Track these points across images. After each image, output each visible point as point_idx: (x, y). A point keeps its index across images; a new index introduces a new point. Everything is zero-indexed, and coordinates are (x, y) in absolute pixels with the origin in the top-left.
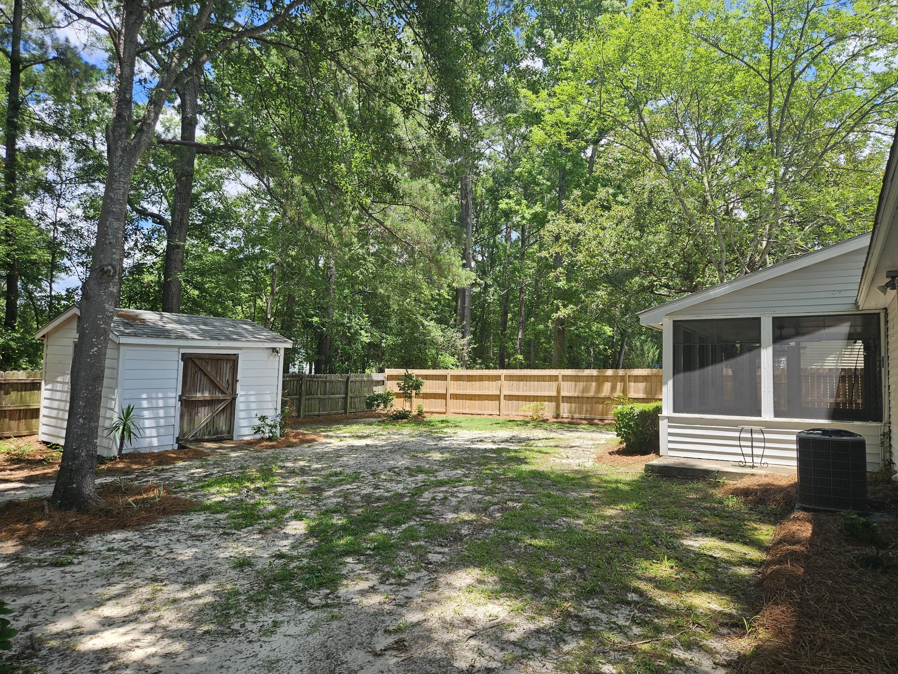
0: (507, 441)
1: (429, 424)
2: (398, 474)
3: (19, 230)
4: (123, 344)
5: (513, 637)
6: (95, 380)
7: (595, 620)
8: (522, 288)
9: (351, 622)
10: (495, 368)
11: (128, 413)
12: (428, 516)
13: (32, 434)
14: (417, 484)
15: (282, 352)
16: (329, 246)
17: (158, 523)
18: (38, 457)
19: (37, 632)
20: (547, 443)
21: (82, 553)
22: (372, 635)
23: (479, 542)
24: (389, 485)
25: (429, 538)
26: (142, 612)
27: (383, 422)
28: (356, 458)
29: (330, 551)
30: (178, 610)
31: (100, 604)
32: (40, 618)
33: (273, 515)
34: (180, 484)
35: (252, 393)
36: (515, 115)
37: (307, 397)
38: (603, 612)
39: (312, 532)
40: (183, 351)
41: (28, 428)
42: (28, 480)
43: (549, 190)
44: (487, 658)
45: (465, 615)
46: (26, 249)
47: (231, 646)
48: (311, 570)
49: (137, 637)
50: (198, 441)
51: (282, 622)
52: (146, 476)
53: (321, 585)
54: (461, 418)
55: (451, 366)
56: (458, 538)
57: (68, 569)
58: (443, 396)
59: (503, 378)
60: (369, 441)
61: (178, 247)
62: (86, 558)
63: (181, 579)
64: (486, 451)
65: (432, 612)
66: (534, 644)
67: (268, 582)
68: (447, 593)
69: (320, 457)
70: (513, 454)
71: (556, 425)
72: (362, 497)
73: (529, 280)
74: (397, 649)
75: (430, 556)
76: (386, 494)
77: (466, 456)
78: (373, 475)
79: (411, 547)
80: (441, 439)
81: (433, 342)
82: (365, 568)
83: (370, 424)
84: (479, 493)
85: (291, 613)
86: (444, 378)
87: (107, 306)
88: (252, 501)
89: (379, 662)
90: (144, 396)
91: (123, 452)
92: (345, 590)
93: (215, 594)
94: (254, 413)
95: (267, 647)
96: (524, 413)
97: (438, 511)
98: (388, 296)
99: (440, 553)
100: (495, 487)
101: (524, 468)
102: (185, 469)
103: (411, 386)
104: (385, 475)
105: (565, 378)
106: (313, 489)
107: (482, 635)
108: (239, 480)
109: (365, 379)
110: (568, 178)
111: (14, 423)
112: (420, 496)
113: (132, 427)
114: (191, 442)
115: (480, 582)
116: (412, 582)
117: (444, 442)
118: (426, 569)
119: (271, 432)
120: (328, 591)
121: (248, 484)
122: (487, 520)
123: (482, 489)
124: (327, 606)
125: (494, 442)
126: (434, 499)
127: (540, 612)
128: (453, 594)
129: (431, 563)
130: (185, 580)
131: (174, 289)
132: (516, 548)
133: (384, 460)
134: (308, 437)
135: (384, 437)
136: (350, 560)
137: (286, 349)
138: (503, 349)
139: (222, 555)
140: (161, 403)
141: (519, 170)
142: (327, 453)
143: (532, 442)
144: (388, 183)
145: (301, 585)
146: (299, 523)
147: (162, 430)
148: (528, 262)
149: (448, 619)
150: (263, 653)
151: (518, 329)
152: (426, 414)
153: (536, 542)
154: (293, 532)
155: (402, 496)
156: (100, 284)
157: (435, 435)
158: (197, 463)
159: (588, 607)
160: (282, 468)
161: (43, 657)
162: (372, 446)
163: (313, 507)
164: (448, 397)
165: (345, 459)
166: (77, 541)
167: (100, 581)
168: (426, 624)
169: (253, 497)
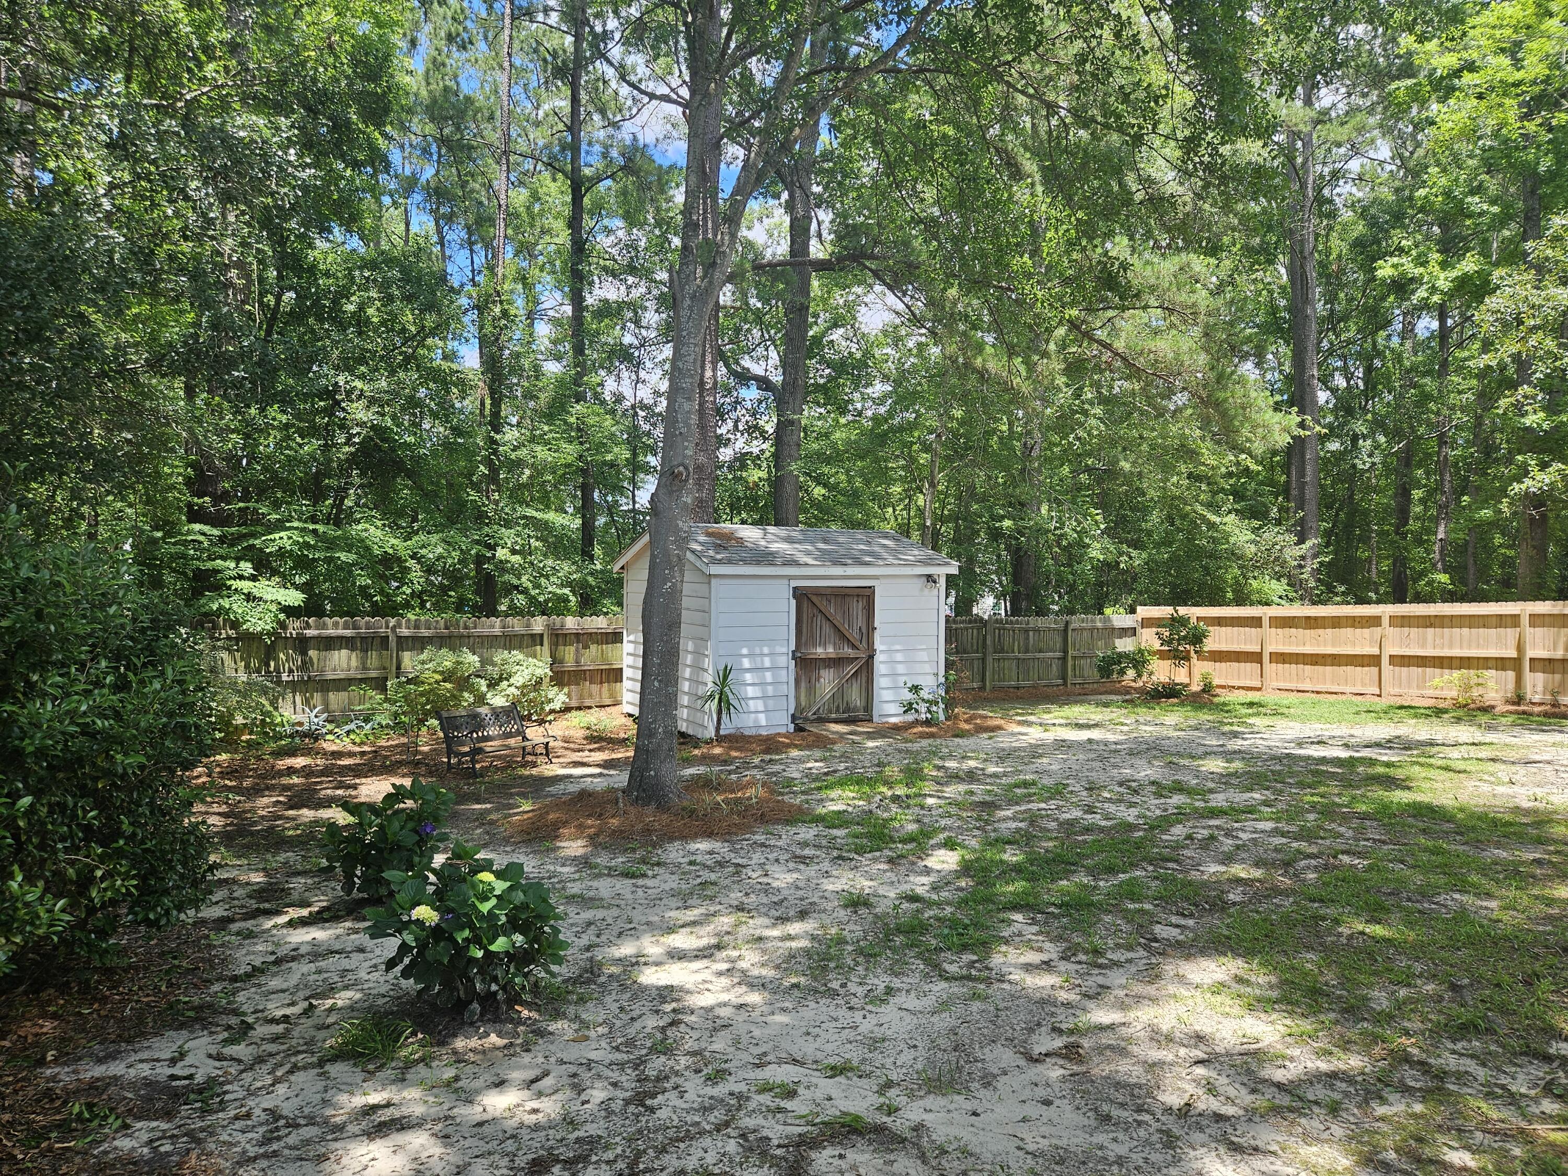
0: (1378, 745)
1: (1222, 708)
2: (1136, 792)
3: (591, 421)
4: (716, 576)
5: (1279, 1075)
6: (670, 628)
7: (1461, 1077)
8: (1443, 434)
9: (1001, 1006)
10: (1378, 602)
11: (726, 677)
12: (1170, 865)
13: (616, 704)
14: (1166, 810)
15: (942, 582)
16: (1017, 399)
17: (754, 833)
18: (622, 735)
19: (599, 954)
20: (1474, 752)
21: (658, 864)
22: (1031, 1030)
23: (1257, 917)
24: (1112, 808)
25: (1162, 900)
26: (719, 947)
27: (1131, 701)
28: (1065, 761)
29: (988, 900)
30: (764, 952)
31: (671, 930)
32: (603, 938)
33: (911, 839)
34: (790, 782)
35: (898, 647)
36: (1410, 82)
37: (997, 656)
38: (1484, 1065)
39: (966, 869)
40: (794, 583)
41: (612, 695)
42: (608, 764)
43: (1502, 221)
44: (1222, 1098)
45: (1198, 1028)
46: (601, 447)
47: (824, 1009)
48: (953, 923)
49: (709, 978)
50: (822, 721)
51: (899, 990)
52: (748, 769)
53: (965, 948)
54: (1292, 698)
55: (1276, 600)
56: (1219, 905)
57: (640, 882)
58: (1256, 658)
59: (1385, 621)
60: (1095, 734)
61: (792, 423)
62: (662, 871)
63: (773, 913)
64: (1323, 760)
65: (1139, 1014)
66: (1318, 1092)
67: (888, 935)
68: (1171, 989)
69: (1003, 756)
70: (1381, 770)
71: (1511, 719)
72: (1061, 824)
73: (1460, 417)
74: (1066, 1057)
75: (1157, 929)
76: (1103, 823)
77: (1278, 768)
78: (1090, 789)
79: (1127, 910)
80: (1235, 735)
81: (1234, 555)
82: (1040, 933)
83: (1106, 705)
84: (1283, 835)
85: (914, 979)
86: (1256, 622)
87: (680, 524)
88: (886, 815)
89: (1035, 1070)
90: (745, 651)
91: (722, 732)
92: (1001, 960)
93: (813, 938)
94: (902, 680)
95: (872, 1020)
96: (1438, 693)
97: (1192, 858)
98: (1140, 474)
99: (1177, 926)
100: (1320, 827)
101: (1400, 796)
102: (801, 761)
103: (1185, 638)
104: (1111, 791)
105: (1536, 620)
106: (983, 804)
107: (1221, 1064)
108: (871, 782)
109: (1099, 625)
110: (1545, 190)
111: (595, 688)
112: (1166, 831)
113: (731, 696)
114: (812, 721)
115: (1239, 980)
116: (1116, 964)
117: (1240, 742)
118: (1146, 948)
119: (929, 711)
120: (975, 958)
121: (884, 789)
122: (1285, 882)
123: (1293, 829)
124: (969, 978)
125: (1346, 746)
126: (1189, 837)
127: (1346, 1045)
128: (1183, 992)
129: (1156, 940)
130: (777, 914)
131: (789, 488)
132: (1330, 935)
133: (1115, 766)
134: (991, 723)
135: (1125, 728)
136: (1018, 917)
137: (949, 577)
138: (1400, 562)
139: (831, 887)
140: (767, 662)
141: (1422, 192)
142: (1019, 749)
143: (1435, 750)
144: (1110, 274)
145: (934, 942)
146: (951, 853)
147: (771, 703)
148: (1455, 379)
149: (1165, 1028)
150: (866, 1026)
151: (1436, 520)
152: (1218, 691)
153: (1378, 930)
154: (938, 867)
155: (1131, 827)
156: (671, 493)
157: (1227, 728)
158: (818, 753)
159: (1454, 1052)
160: (939, 768)
161: (602, 985)
162: (1098, 742)
163: (976, 832)
164: (1266, 658)
165: (1045, 760)
166: (654, 847)
167: (674, 903)
168: (1124, 1031)
169: (887, 809)
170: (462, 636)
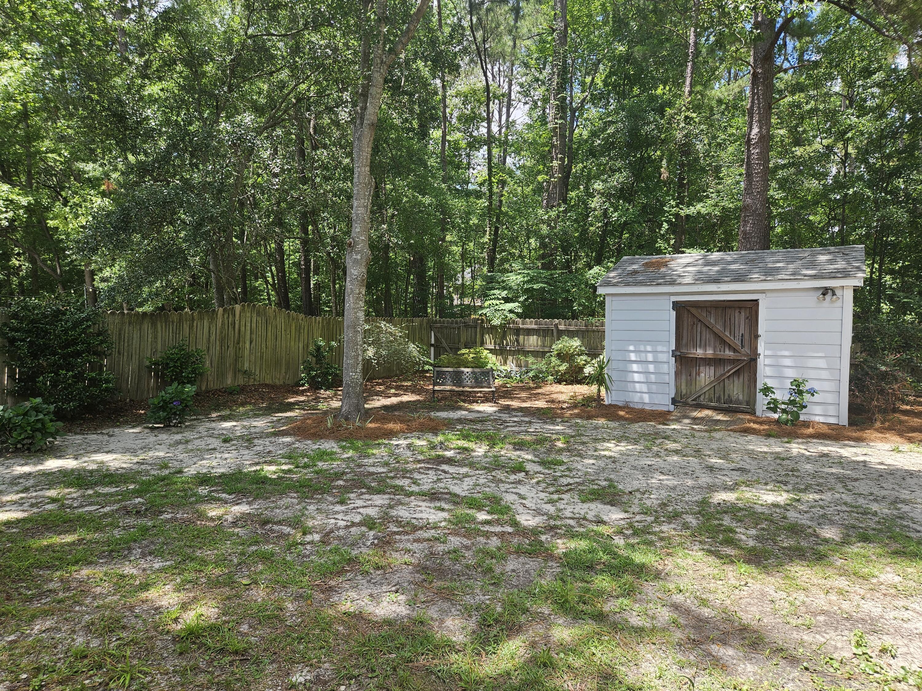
35: (786, 353)
40: (674, 298)
50: (700, 406)
90: (632, 348)
114: (691, 406)
119: (785, 412)
137: (856, 289)
147: (654, 388)
170: (594, 331)
